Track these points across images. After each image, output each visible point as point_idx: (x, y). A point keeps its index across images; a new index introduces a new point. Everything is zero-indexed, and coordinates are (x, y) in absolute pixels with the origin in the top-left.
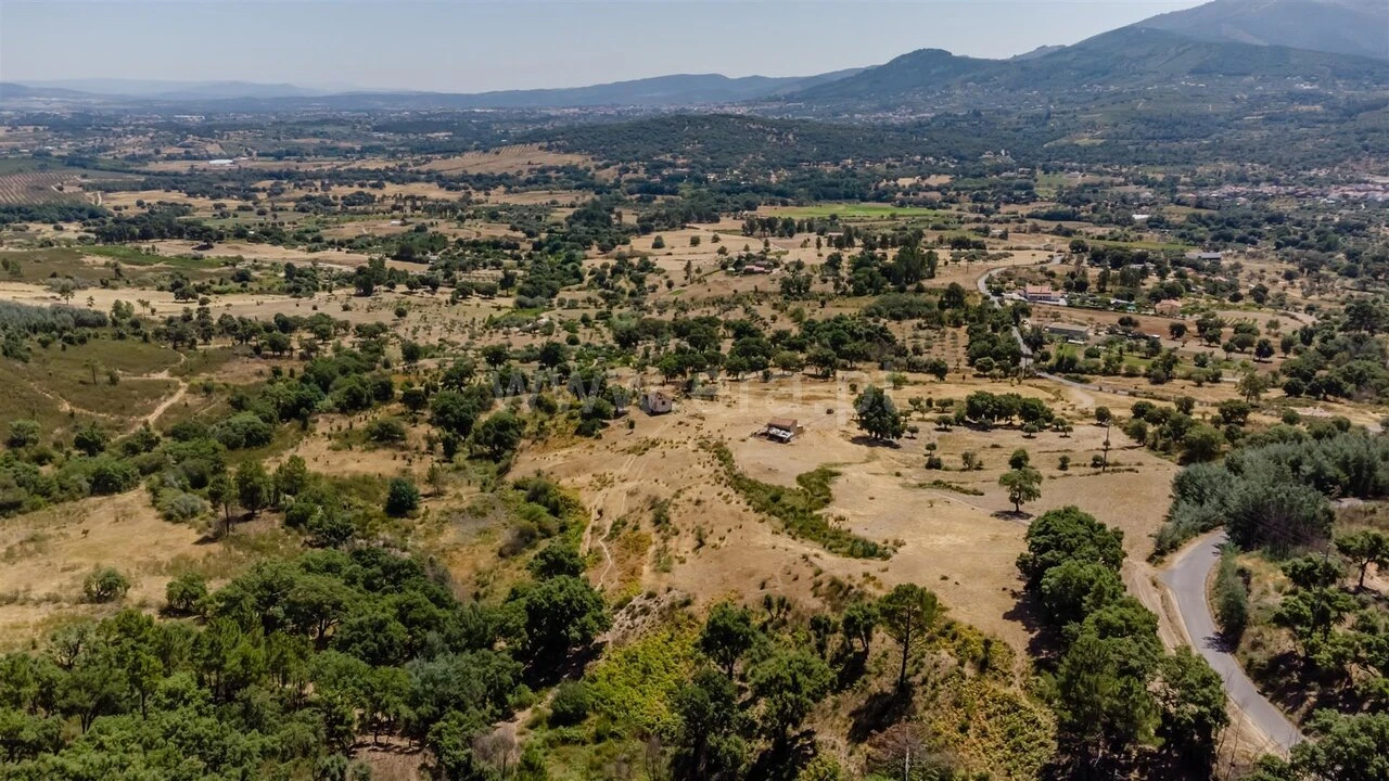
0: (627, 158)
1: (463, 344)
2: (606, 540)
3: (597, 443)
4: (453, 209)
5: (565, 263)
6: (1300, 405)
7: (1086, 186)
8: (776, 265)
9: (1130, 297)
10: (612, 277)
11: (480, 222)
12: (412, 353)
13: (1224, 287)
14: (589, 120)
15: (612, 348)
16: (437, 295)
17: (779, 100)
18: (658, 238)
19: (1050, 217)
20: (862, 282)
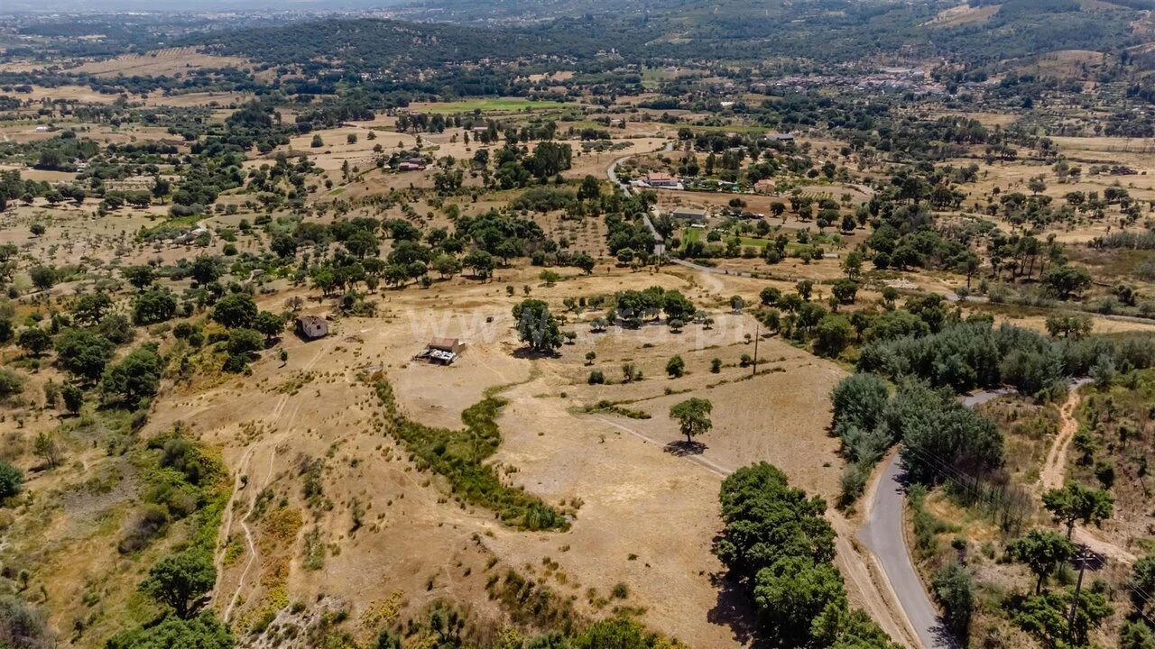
0: (283, 59)
1: (107, 263)
2: (249, 521)
3: (246, 381)
4: (107, 114)
5: (224, 165)
6: (888, 278)
7: (681, 78)
8: (429, 161)
9: (733, 179)
10: (271, 179)
11: (137, 126)
12: (44, 279)
13: (803, 165)
14: (246, 24)
15: (269, 257)
16: (83, 207)
17: (421, 6)
18: (317, 137)
19: (656, 106)
20: (508, 176)
